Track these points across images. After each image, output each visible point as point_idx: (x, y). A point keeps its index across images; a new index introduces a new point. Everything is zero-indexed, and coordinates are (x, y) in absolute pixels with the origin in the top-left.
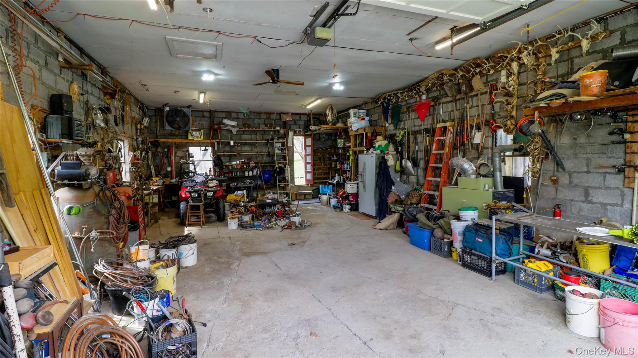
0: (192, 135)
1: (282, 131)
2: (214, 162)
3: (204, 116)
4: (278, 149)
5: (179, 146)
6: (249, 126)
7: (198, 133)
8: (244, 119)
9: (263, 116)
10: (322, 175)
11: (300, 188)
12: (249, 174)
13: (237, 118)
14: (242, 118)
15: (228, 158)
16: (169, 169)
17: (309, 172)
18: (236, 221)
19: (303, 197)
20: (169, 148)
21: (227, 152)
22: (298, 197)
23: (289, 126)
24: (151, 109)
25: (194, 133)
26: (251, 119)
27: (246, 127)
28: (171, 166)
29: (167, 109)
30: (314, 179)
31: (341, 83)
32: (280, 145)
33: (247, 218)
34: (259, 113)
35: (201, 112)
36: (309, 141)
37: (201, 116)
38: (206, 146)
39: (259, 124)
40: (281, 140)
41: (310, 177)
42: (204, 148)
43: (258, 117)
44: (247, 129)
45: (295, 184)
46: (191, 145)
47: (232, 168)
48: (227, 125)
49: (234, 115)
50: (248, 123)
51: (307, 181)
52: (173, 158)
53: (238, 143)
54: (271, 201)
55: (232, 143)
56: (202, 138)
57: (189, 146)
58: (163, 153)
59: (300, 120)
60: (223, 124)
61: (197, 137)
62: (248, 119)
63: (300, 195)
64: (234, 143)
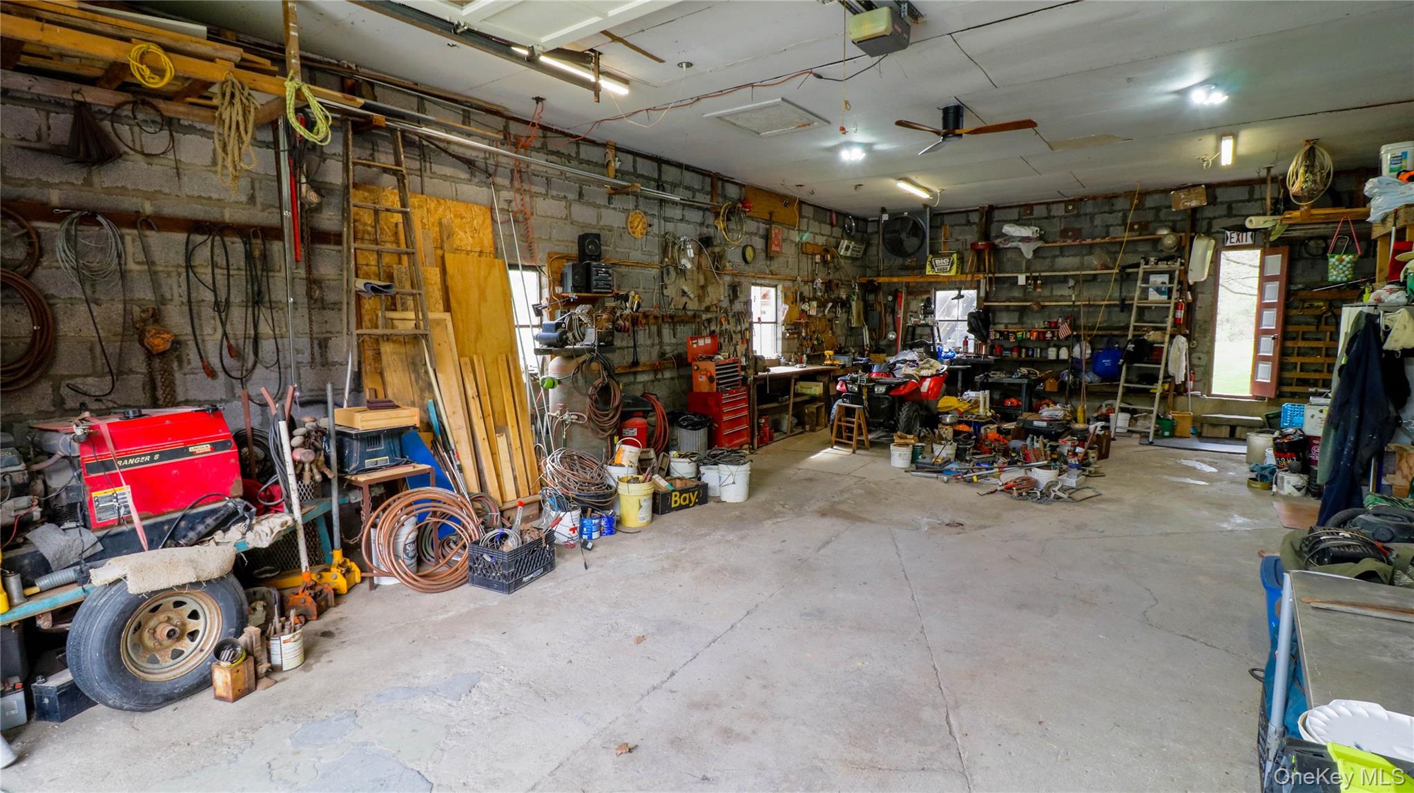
0: (933, 267)
1: (1170, 241)
2: (970, 324)
3: (969, 223)
4: (1159, 290)
5: (913, 292)
6: (1077, 234)
7: (946, 261)
8: (1066, 217)
9: (1121, 204)
10: (1321, 371)
11: (1226, 404)
12: (1058, 355)
13: (1046, 218)
14: (1061, 217)
15: (1016, 315)
16: (892, 336)
17: (1265, 359)
18: (907, 452)
19: (1225, 431)
20: (896, 294)
21: (1015, 299)
22: (1206, 431)
23: (1205, 223)
24: (872, 221)
25: (937, 262)
26: (1086, 215)
27: (1070, 237)
28: (895, 330)
29: (885, 217)
30: (1280, 381)
31: (1211, 82)
32: (1166, 278)
33: (944, 451)
34: (1110, 198)
35: (964, 215)
36: (1276, 263)
37: (964, 222)
38: (960, 289)
39: (1108, 227)
40: (1163, 266)
41: (1266, 374)
42: (956, 292)
43: (1107, 208)
44: (1069, 242)
45: (1213, 392)
46: (938, 287)
47: (1016, 338)
48: (1010, 238)
49: (1039, 211)
50: (1077, 226)
51: (1255, 384)
52: (901, 315)
53: (1036, 279)
54: (1045, 424)
55: (1022, 280)
56: (953, 272)
57: (936, 290)
58: (885, 305)
59: (1248, 201)
60: (1004, 235)
61: (944, 270)
62: (1078, 215)
63: (1216, 424)
64: (1027, 278)
